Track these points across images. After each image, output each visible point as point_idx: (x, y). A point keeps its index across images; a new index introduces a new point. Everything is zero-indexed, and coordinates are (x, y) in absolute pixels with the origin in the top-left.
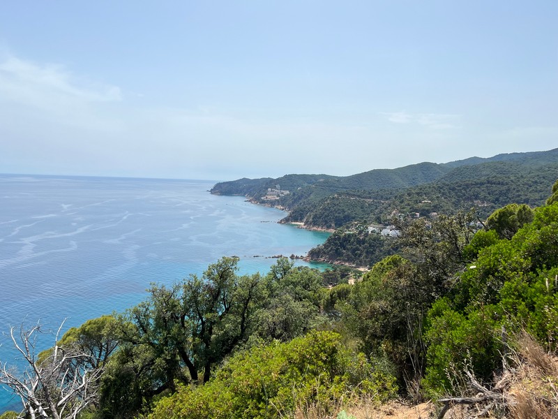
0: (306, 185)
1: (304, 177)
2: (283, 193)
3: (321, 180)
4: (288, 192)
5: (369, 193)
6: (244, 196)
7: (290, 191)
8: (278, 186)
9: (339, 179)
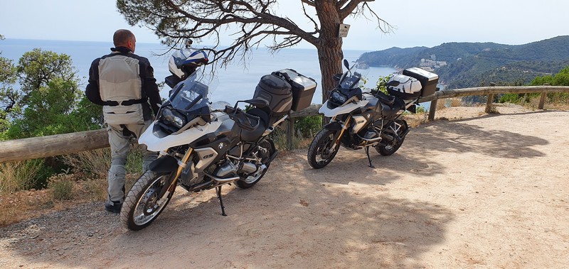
0: (467, 55)
1: (466, 46)
2: (438, 65)
3: (487, 49)
4: (445, 63)
5: (549, 66)
6: (392, 67)
7: (447, 62)
8: (433, 56)
9: (509, 49)
